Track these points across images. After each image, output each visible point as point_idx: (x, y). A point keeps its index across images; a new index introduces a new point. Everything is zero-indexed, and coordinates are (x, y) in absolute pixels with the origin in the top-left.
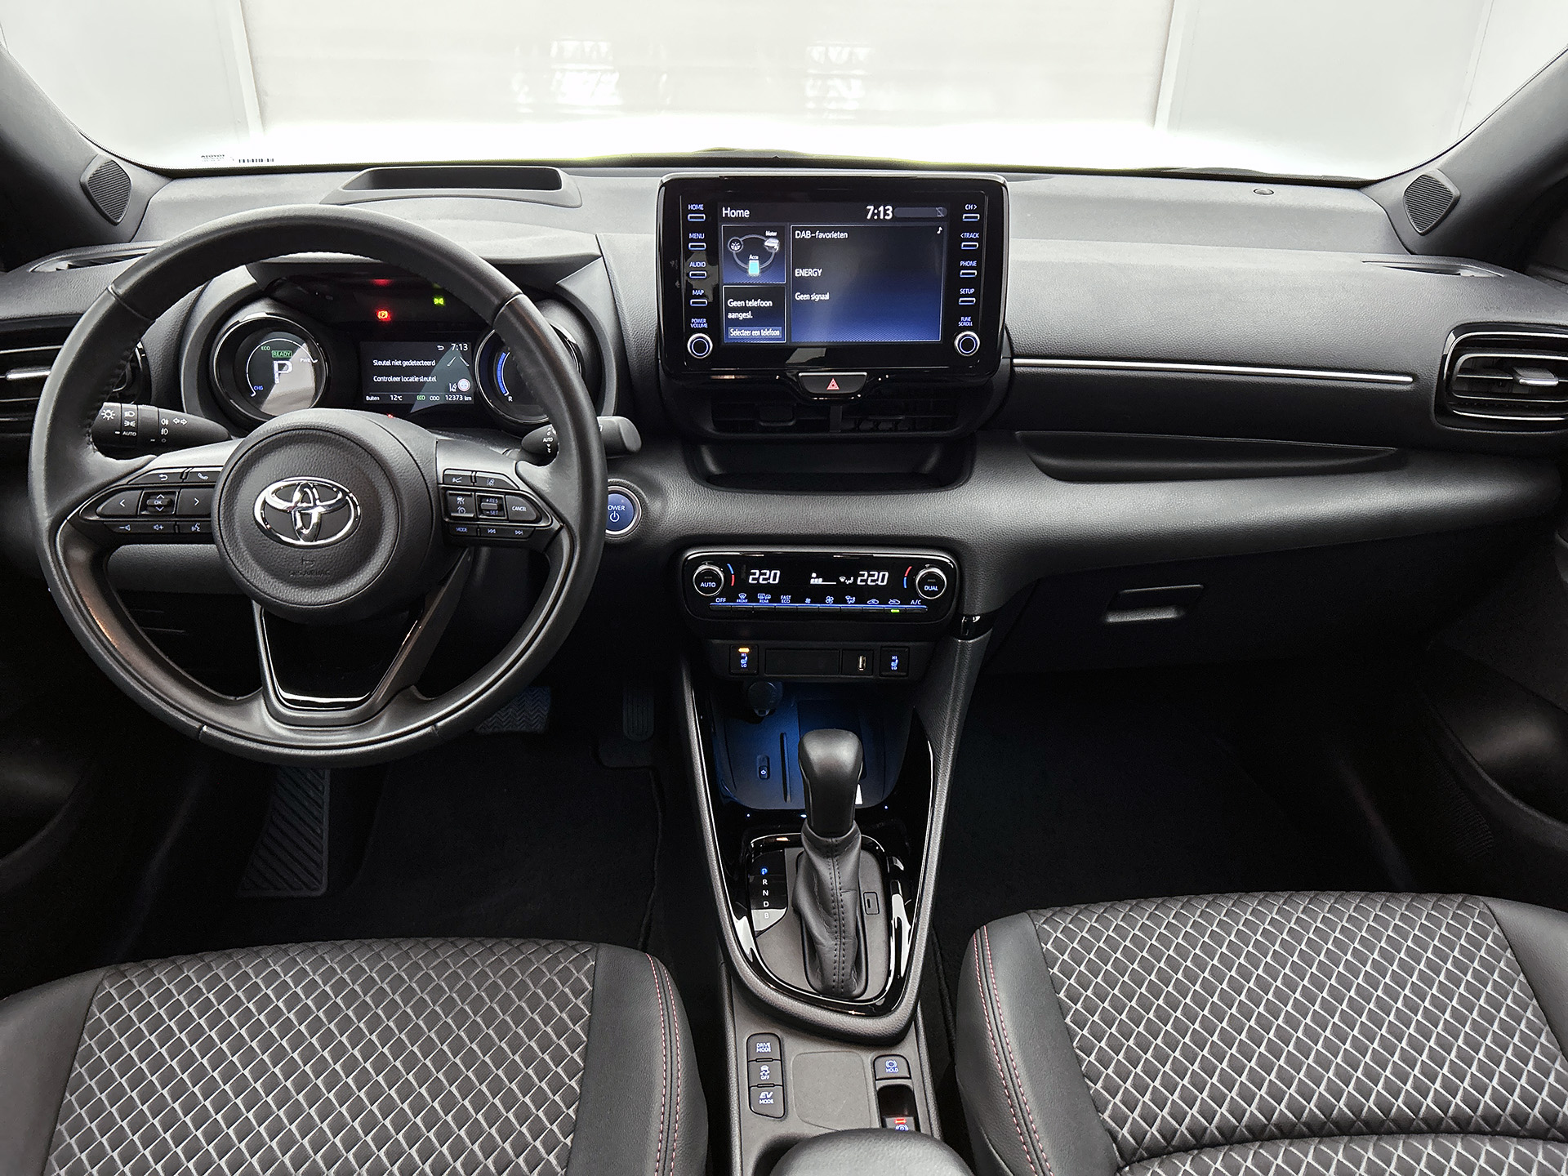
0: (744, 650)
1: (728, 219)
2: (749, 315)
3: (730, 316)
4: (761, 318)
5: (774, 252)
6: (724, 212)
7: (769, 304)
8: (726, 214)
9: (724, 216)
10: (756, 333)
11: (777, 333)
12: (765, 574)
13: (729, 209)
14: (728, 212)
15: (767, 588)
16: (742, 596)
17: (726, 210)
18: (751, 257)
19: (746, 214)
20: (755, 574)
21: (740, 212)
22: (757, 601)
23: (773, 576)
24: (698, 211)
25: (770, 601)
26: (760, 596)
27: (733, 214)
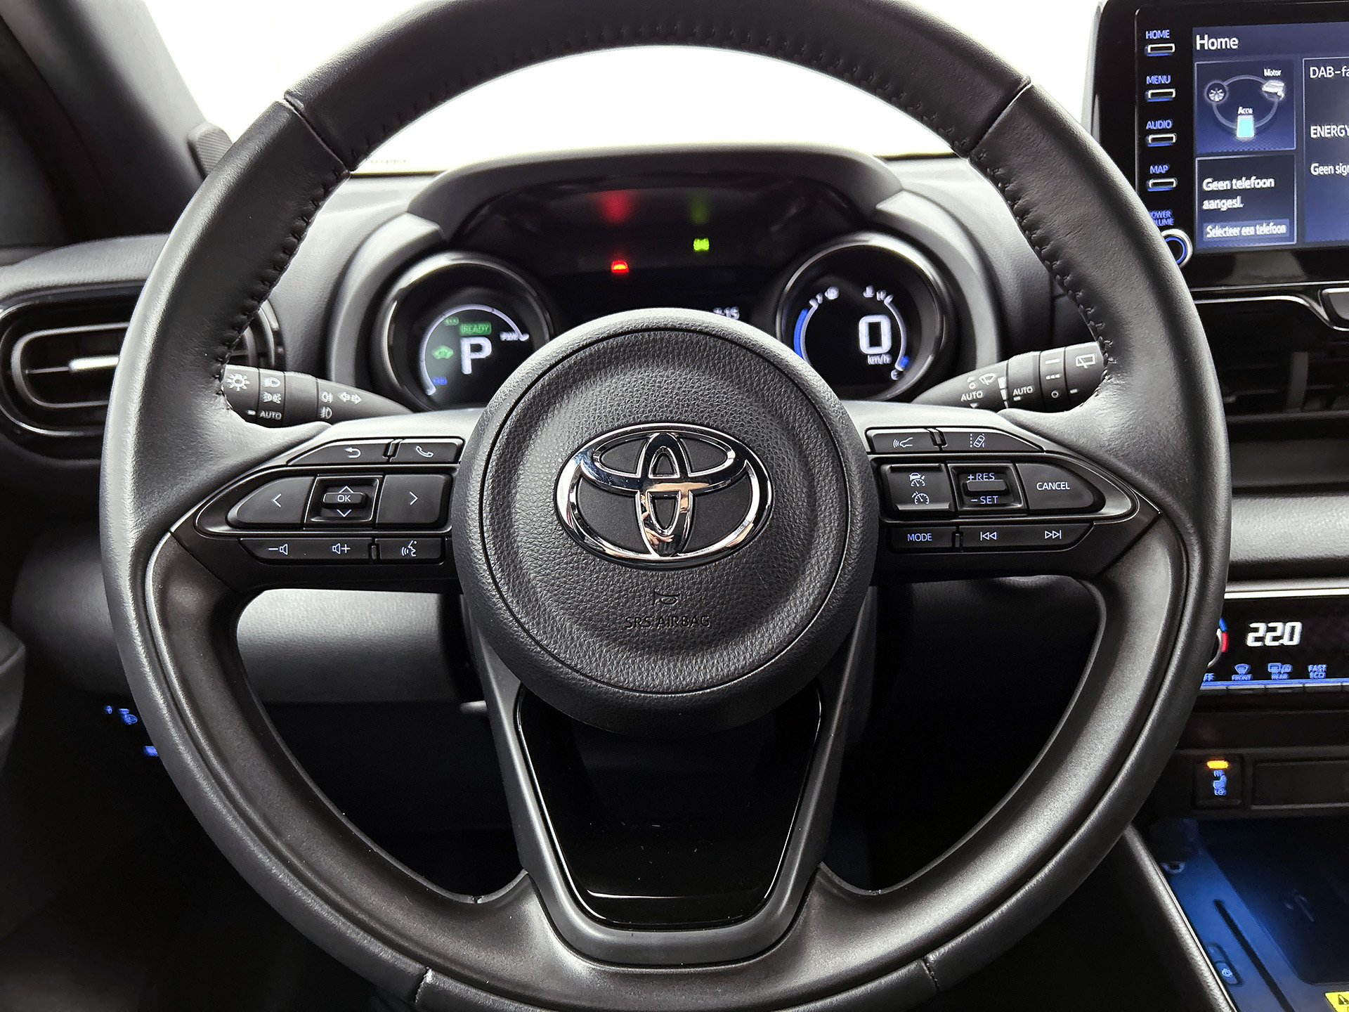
0: (1218, 765)
1: (1205, 53)
2: (1236, 203)
3: (1208, 205)
4: (1256, 206)
5: (1276, 101)
6: (1199, 42)
7: (1269, 183)
8: (1202, 45)
9: (1198, 48)
10: (1248, 231)
11: (1282, 229)
12: (1274, 629)
13: (1206, 36)
14: (1205, 42)
15: (1281, 654)
16: (1242, 669)
17: (1202, 38)
18: (1241, 110)
19: (1233, 43)
20: (1256, 630)
21: (1224, 41)
22: (1268, 676)
23: (1289, 633)
24: (1162, 40)
25: (1292, 676)
26: (1273, 668)
27: (1213, 44)
